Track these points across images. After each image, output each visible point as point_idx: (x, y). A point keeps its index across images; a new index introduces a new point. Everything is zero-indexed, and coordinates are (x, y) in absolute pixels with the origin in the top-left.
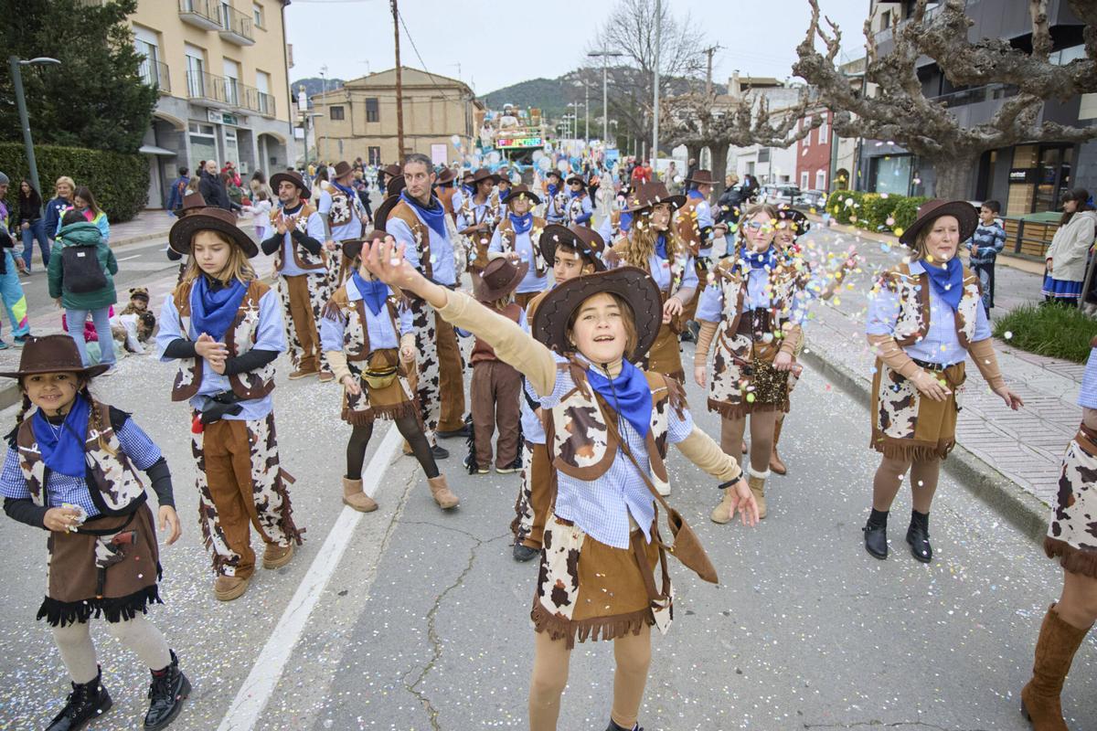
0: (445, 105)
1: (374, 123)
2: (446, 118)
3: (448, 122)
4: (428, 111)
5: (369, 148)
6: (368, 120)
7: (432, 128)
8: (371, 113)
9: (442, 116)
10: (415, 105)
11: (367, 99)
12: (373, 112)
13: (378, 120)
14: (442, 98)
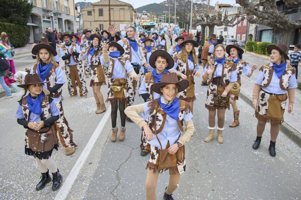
0: (124, 11)
1: (101, 17)
2: (124, 16)
3: (125, 17)
4: (119, 13)
5: (100, 25)
6: (100, 16)
7: (120, 19)
8: (100, 14)
10: (114, 11)
11: (99, 9)
12: (101, 13)
13: (103, 16)
14: (123, 9)
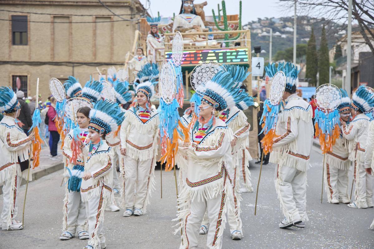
0: (112, 26)
1: (21, 47)
2: (112, 43)
3: (115, 47)
4: (90, 34)
5: (13, 76)
6: (14, 43)
7: (95, 55)
8: (17, 35)
9: (108, 40)
10: (74, 25)
11: (13, 16)
12: (21, 33)
13: (26, 44)
14: (109, 18)
